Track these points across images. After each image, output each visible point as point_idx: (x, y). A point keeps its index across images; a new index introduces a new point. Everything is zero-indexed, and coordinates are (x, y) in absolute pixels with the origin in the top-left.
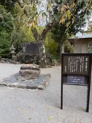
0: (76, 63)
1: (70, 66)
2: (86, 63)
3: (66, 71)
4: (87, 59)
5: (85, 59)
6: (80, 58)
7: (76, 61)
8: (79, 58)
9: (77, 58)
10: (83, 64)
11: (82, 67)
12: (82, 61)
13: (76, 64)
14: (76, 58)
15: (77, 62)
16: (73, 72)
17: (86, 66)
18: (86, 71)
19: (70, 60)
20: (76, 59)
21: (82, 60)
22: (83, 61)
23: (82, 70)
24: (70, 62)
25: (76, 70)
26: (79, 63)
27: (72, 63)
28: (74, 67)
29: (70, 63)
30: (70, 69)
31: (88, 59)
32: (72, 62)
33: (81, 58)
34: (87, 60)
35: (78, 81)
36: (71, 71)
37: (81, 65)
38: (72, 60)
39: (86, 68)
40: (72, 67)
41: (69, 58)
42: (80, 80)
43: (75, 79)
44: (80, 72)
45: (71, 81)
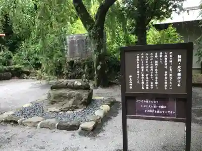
0: (154, 69)
1: (140, 76)
2: (179, 67)
3: (131, 88)
4: (179, 56)
5: (175, 58)
6: (163, 55)
7: (154, 64)
8: (161, 56)
9: (156, 56)
10: (171, 70)
11: (168, 76)
12: (168, 63)
13: (154, 71)
14: (154, 55)
15: (156, 64)
16: (147, 88)
17: (179, 74)
18: (179, 85)
19: (140, 62)
20: (155, 59)
21: (168, 60)
22: (171, 62)
23: (168, 84)
24: (140, 66)
25: (154, 84)
26: (161, 67)
27: (145, 69)
28: (149, 76)
29: (140, 69)
30: (141, 82)
31: (182, 58)
32: (145, 66)
33: (166, 56)
34: (179, 60)
35: (161, 109)
36: (143, 88)
37: (166, 72)
38: (145, 61)
39: (179, 80)
40: (145, 77)
41: (138, 57)
42: (165, 107)
43: (155, 107)
44: (166, 88)
45: (146, 111)
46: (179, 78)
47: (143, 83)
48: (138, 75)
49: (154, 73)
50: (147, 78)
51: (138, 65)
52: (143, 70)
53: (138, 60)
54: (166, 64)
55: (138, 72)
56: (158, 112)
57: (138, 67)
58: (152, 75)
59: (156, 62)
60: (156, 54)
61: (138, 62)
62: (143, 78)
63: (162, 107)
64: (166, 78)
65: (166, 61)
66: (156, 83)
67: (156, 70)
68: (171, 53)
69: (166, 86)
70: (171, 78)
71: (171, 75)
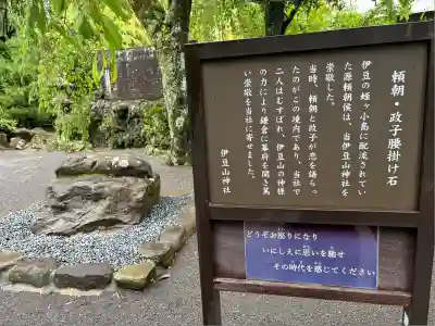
0: (305, 122)
1: (257, 151)
2: (396, 117)
3: (227, 190)
4: (399, 76)
5: (381, 84)
6: (339, 74)
7: (305, 104)
8: (329, 78)
9: (313, 79)
10: (364, 126)
11: (354, 152)
12: (356, 102)
13: (305, 133)
15: (313, 108)
16: (281, 191)
17: (395, 143)
18: (392, 181)
19: (255, 99)
20: (308, 89)
21: (356, 92)
22: (365, 96)
23: (353, 178)
24: (257, 116)
25: (305, 179)
26: (329, 116)
27: (272, 125)
28: (288, 152)
29: (257, 126)
30: (258, 170)
32: (272, 114)
33: (348, 76)
34: (397, 90)
35: (327, 262)
36: (266, 191)
37: (347, 137)
38: (272, 98)
39: (393, 163)
40: (273, 152)
41: (248, 82)
42: (341, 254)
43: (306, 253)
44: (345, 193)
45: (277, 266)
46: (393, 156)
47: (266, 174)
48: (250, 146)
49: (305, 141)
50: (281, 157)
51: (249, 112)
52: (264, 130)
53: (248, 93)
54: (347, 107)
55: (249, 137)
56: (318, 269)
57: (249, 120)
58: (296, 147)
59: (313, 98)
60: (313, 69)
61: (248, 102)
62: (265, 157)
63: (332, 254)
64: (346, 156)
65: (348, 97)
66: (313, 175)
67: (312, 128)
68: (368, 63)
69: (345, 184)
70: (364, 156)
71: (362, 146)
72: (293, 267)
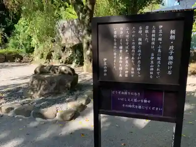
0: (137, 49)
1: (118, 59)
2: (172, 48)
3: (105, 74)
4: (173, 32)
6: (150, 30)
7: (137, 41)
8: (147, 32)
9: (140, 32)
10: (159, 51)
11: (155, 61)
12: (157, 41)
14: (137, 30)
15: (140, 43)
16: (126, 75)
17: (171, 58)
18: (170, 73)
19: (118, 39)
21: (157, 37)
22: (160, 39)
23: (155, 71)
24: (118, 46)
25: (136, 71)
27: (124, 49)
28: (130, 60)
29: (118, 50)
30: (118, 67)
32: (124, 45)
33: (154, 31)
34: (172, 37)
35: (143, 104)
36: (121, 75)
37: (153, 55)
39: (170, 65)
40: (124, 60)
41: (115, 32)
42: (149, 102)
43: (135, 101)
44: (151, 77)
45: (124, 105)
46: (170, 63)
47: (121, 68)
48: (115, 57)
49: (136, 56)
50: (127, 62)
51: (115, 44)
52: (121, 51)
54: (153, 43)
55: (115, 54)
56: (140, 107)
57: (115, 47)
58: (133, 58)
59: (140, 39)
60: (141, 28)
61: (115, 40)
62: (121, 62)
63: (145, 101)
64: (152, 62)
65: (153, 39)
66: (139, 69)
67: (140, 51)
68: (162, 26)
69: (152, 73)
70: (159, 62)
71: (159, 58)
72: (130, 106)
